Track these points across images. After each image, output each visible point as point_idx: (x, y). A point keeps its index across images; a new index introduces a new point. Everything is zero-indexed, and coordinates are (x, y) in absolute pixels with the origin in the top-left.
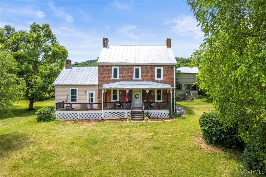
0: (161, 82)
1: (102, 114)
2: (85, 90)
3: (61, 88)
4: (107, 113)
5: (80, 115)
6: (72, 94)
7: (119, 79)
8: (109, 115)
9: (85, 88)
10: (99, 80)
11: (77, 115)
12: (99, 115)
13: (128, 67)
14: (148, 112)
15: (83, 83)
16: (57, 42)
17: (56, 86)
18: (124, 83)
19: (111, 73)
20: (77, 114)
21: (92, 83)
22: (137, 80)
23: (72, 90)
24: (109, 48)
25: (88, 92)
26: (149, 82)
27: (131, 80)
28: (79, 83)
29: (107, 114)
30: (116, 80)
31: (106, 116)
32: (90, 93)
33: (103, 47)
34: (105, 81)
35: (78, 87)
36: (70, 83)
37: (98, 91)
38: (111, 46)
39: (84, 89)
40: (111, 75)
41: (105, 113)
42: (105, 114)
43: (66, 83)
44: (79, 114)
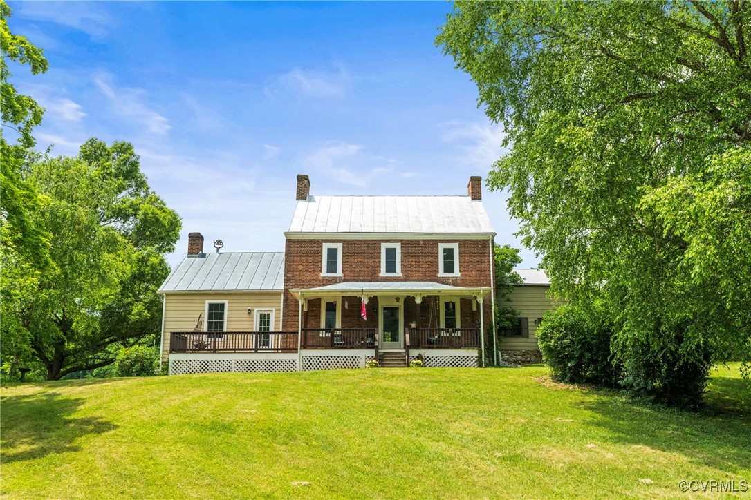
0: (455, 282)
1: (298, 362)
2: (247, 305)
3: (182, 301)
4: (310, 359)
5: (237, 364)
6: (210, 316)
7: (341, 275)
8: (317, 364)
9: (247, 301)
10: (287, 280)
11: (229, 364)
12: (290, 363)
13: (366, 245)
14: (420, 354)
15: (243, 287)
16: (150, 193)
17: (167, 295)
18: (354, 286)
19: (321, 261)
20: (227, 363)
21: (268, 287)
22: (390, 277)
23: (211, 305)
24: (311, 200)
25: (255, 311)
26: (423, 283)
27: (374, 277)
28: (231, 286)
29: (311, 361)
30: (334, 277)
31: (307, 366)
32: (261, 314)
33: (297, 199)
34: (303, 282)
35: (230, 297)
36: (206, 287)
37: (284, 308)
38: (317, 198)
39: (246, 303)
40: (321, 265)
41: (306, 359)
42: (304, 361)
43: (195, 286)
44: (233, 362)
